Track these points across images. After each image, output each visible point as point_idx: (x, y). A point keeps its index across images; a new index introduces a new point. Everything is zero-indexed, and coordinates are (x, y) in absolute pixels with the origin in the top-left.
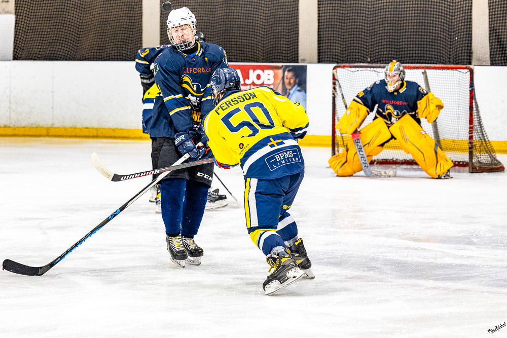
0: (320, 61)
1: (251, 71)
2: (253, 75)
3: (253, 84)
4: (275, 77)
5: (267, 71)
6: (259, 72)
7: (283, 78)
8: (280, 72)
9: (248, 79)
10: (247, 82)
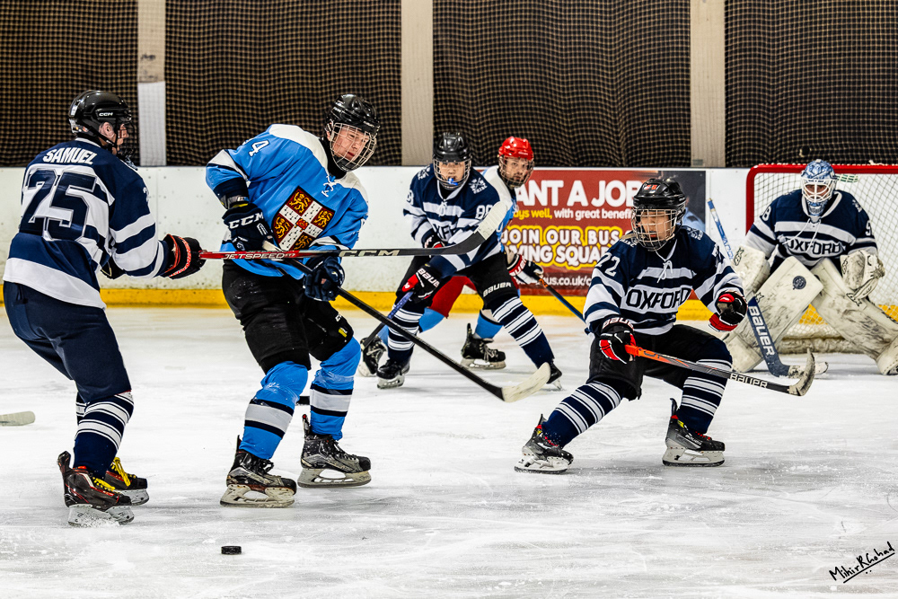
0: (730, 163)
1: (602, 183)
3: (607, 207)
5: (631, 184)
6: (616, 184)
9: (598, 198)
10: (595, 202)
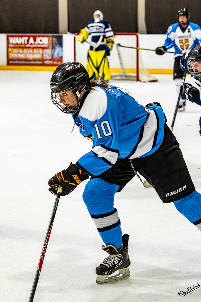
2: (38, 39)
3: (39, 44)
4: (49, 40)
5: (44, 38)
6: (41, 38)
7: (52, 41)
8: (51, 38)
10: (36, 43)
